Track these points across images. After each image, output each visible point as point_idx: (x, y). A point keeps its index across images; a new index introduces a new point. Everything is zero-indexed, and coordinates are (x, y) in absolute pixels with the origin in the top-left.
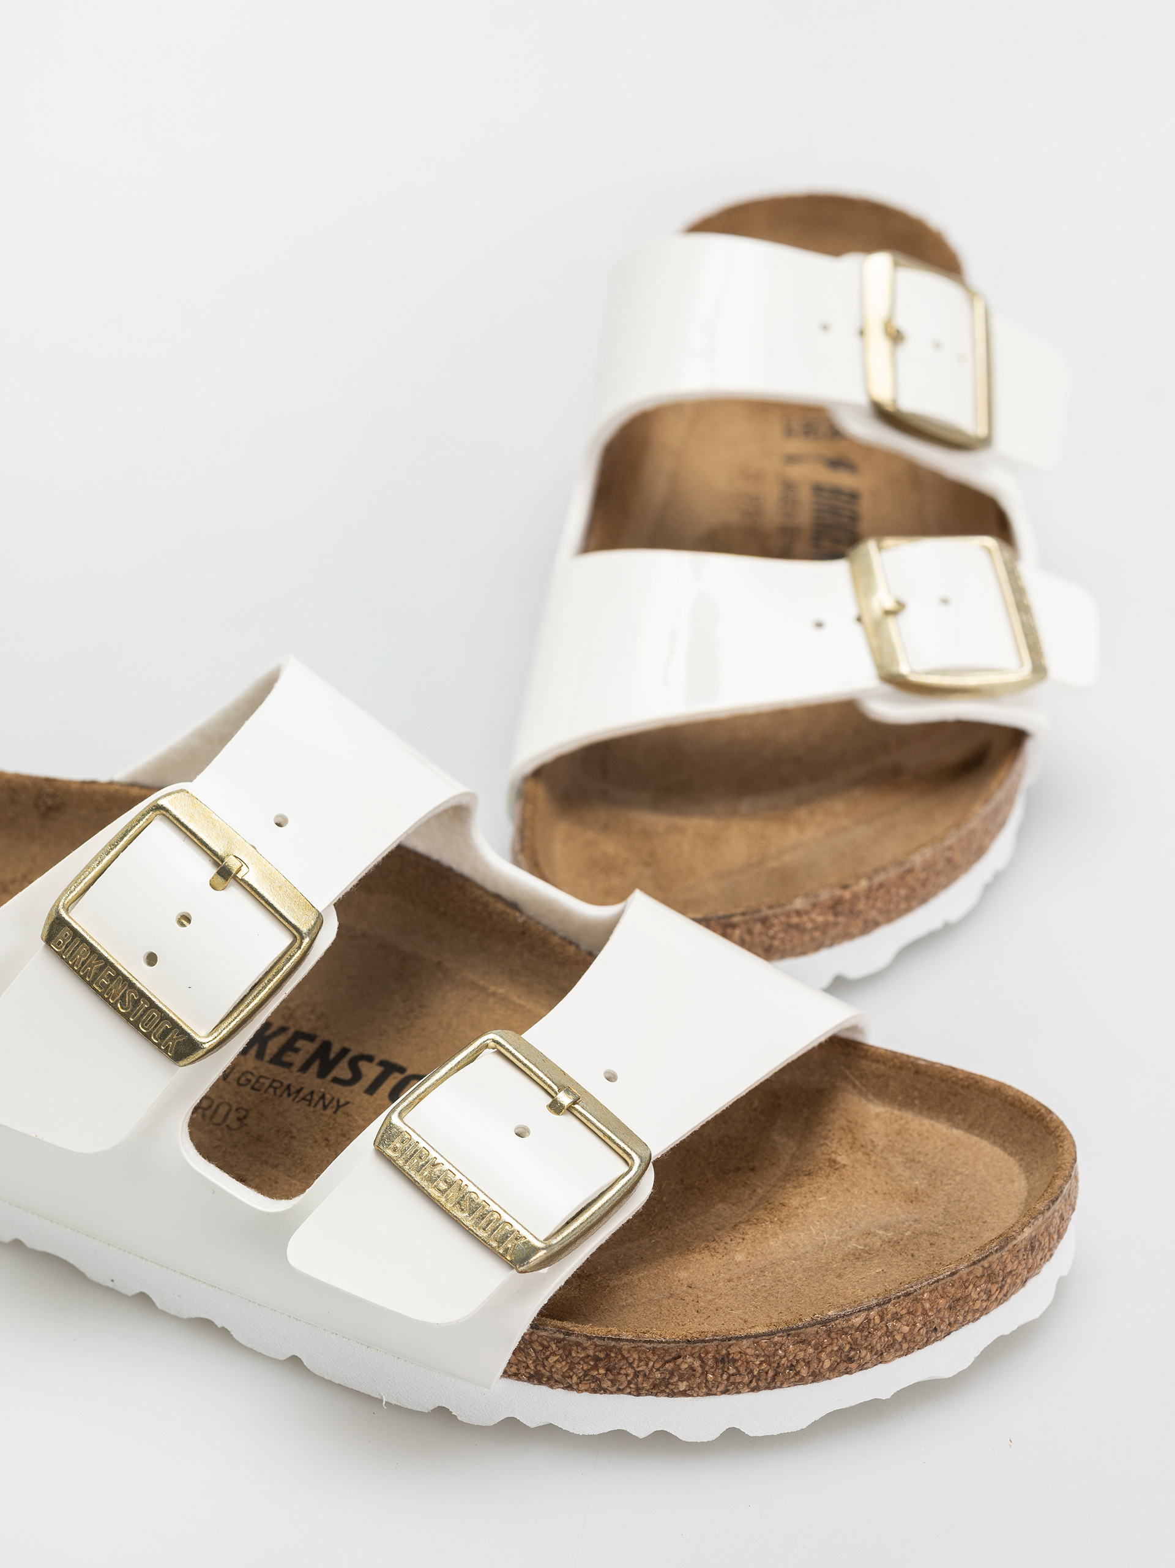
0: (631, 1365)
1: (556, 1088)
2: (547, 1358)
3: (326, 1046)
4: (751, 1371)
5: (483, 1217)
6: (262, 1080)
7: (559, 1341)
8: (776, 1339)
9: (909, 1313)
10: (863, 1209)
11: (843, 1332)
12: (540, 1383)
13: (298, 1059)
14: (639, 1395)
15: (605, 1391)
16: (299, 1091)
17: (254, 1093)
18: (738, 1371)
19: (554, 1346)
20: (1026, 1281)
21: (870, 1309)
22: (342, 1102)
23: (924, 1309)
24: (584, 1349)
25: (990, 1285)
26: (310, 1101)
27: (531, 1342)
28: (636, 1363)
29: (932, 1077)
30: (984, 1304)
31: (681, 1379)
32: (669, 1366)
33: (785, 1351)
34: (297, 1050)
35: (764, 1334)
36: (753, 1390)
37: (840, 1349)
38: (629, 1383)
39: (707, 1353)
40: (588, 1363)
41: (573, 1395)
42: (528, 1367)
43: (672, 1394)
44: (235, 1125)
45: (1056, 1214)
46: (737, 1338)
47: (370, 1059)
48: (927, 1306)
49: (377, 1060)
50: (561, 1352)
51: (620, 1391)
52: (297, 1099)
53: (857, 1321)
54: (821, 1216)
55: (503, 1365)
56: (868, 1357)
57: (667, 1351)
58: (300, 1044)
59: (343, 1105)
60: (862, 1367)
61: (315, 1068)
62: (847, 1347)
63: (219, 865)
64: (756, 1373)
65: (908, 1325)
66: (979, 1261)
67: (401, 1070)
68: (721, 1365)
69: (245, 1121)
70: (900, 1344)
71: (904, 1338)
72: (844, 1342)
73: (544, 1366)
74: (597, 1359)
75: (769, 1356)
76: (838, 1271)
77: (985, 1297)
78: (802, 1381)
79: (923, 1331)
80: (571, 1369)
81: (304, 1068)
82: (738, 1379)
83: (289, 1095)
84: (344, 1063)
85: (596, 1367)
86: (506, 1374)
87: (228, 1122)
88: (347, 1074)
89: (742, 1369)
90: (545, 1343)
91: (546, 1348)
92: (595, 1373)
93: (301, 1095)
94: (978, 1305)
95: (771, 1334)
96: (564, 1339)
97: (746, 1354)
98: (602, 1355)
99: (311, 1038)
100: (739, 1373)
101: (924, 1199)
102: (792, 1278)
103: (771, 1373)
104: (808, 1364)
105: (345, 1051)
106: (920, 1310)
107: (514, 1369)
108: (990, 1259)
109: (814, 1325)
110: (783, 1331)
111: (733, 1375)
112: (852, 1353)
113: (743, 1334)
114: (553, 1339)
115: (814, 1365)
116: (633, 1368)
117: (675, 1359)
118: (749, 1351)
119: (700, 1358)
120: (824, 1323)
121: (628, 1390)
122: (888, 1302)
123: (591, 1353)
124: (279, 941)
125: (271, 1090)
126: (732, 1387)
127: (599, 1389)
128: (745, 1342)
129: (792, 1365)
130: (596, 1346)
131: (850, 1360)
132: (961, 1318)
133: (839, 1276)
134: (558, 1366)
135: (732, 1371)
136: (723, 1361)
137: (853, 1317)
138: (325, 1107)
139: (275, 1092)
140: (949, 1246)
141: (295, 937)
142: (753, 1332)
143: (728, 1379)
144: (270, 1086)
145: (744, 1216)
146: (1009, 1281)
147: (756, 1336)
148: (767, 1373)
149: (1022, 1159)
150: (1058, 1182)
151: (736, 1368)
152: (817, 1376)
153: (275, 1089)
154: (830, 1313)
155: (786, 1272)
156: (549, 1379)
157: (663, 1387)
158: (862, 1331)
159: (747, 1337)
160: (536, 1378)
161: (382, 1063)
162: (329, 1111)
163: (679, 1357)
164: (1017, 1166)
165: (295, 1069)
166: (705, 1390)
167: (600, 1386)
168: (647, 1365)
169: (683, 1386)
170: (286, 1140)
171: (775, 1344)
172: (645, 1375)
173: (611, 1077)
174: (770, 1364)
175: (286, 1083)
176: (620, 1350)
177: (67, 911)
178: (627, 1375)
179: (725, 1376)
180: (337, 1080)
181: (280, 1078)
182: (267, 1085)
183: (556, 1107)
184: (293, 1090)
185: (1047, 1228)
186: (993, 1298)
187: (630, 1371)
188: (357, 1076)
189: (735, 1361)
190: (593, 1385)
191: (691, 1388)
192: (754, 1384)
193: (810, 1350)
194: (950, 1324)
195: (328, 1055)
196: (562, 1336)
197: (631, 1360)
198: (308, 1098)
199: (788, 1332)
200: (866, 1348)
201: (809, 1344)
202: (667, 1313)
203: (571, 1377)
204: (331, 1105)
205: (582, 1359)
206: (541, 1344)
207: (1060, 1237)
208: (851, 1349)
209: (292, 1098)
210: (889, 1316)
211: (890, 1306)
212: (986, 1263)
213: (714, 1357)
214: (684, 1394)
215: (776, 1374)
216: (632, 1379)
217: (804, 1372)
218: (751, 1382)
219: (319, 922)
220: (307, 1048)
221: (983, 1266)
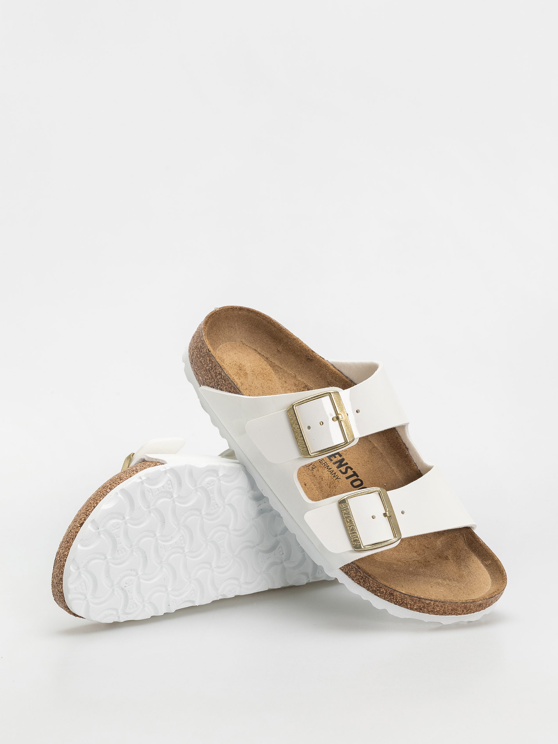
0: (369, 583)
1: (388, 511)
2: (351, 571)
3: (343, 460)
4: (397, 600)
5: (353, 533)
6: (323, 461)
7: (356, 569)
8: (406, 596)
9: (441, 606)
10: (447, 573)
11: (423, 603)
12: (347, 575)
13: (335, 460)
14: (368, 590)
15: (361, 585)
16: (330, 469)
17: (319, 463)
18: (393, 598)
19: (354, 569)
20: (474, 612)
21: (432, 601)
22: (339, 477)
23: (445, 607)
24: (361, 574)
25: (464, 609)
26: (331, 473)
27: (350, 565)
28: (371, 583)
29: (484, 548)
30: (461, 613)
31: (379, 593)
32: (378, 588)
33: (407, 600)
34: (335, 457)
35: (404, 594)
36: (395, 604)
37: (420, 606)
38: (367, 587)
39: (388, 590)
40: (360, 577)
41: (352, 581)
42: (346, 570)
43: (376, 595)
44: (311, 469)
45: (491, 601)
46: (397, 591)
47: (352, 469)
48: (446, 607)
49: (353, 470)
50: (355, 571)
51: (364, 587)
52: (328, 471)
53: (428, 602)
54: (436, 569)
55: (341, 567)
56: (426, 611)
57: (379, 585)
58: (337, 456)
59: (339, 478)
60: (423, 612)
61: (337, 464)
62: (422, 606)
63: (337, 415)
64: (397, 601)
65: (439, 609)
66: (464, 603)
67: (358, 476)
68: (390, 595)
69: (314, 469)
70: (435, 612)
71: (437, 611)
72: (422, 605)
73: (350, 572)
74: (362, 577)
75: (402, 599)
76: (432, 585)
77: (462, 611)
78: (407, 608)
79: (442, 612)
80: (355, 576)
81: (334, 463)
82: (393, 600)
83: (327, 469)
84: (345, 467)
85: (361, 579)
86: (340, 568)
87: (309, 467)
88: (344, 471)
89: (395, 598)
90: (353, 567)
91: (352, 568)
92: (360, 580)
93: (330, 470)
94: (459, 612)
95: (406, 594)
96: (357, 569)
97: (397, 595)
98: (364, 577)
99: (340, 456)
100: (393, 599)
101: (463, 578)
102: (420, 581)
103: (401, 603)
104: (411, 605)
105: (347, 464)
106: (444, 607)
107: (342, 569)
108: (467, 604)
109: (417, 597)
110: (409, 595)
111: (392, 598)
112: (422, 608)
113: (399, 591)
114: (355, 568)
115: (412, 606)
116: (370, 584)
117: (380, 588)
118: (398, 595)
119: (386, 591)
120: (419, 598)
121: (366, 588)
122: (437, 602)
123: (362, 575)
124: (341, 441)
125: (324, 465)
126: (390, 601)
127: (359, 584)
128: (398, 593)
129: (407, 604)
130: (364, 575)
131: (421, 609)
132: (453, 613)
133: (432, 587)
134: (353, 574)
135: (392, 597)
136: (392, 594)
137: (427, 601)
138: (334, 477)
139: (324, 466)
140: (462, 593)
141: (345, 441)
142: (401, 591)
143: (390, 599)
144: (324, 463)
145: (418, 559)
146: (470, 610)
147: (401, 593)
148: (400, 602)
149: (493, 581)
150: (496, 593)
151: (393, 597)
152: (411, 609)
153: (325, 465)
154: (422, 597)
155: (420, 579)
156: (349, 575)
157: (374, 592)
158: (427, 605)
159: (399, 592)
160: (347, 573)
161: (354, 472)
162: (335, 478)
163: (382, 588)
164: (491, 582)
165: (332, 462)
166: (383, 598)
167: (360, 583)
168: (373, 585)
169: (379, 594)
170: (321, 480)
171: (405, 597)
172: (371, 587)
173: (403, 513)
174: (401, 600)
175: (328, 465)
176: (369, 579)
177: (295, 406)
178: (367, 585)
179: (390, 598)
180: (340, 471)
181: (327, 463)
182: (323, 463)
183: (385, 515)
184: (329, 468)
185: (486, 603)
186: (464, 613)
187: (369, 584)
188: (346, 472)
189: (394, 595)
190: (358, 582)
191: (381, 596)
192: (396, 603)
193: (413, 603)
194: (450, 613)
195: (342, 463)
196: (357, 568)
197: (370, 582)
198: (331, 472)
199: (410, 596)
200: (426, 609)
201: (413, 601)
202: (386, 574)
203: (354, 578)
204: (336, 477)
205: (359, 576)
206: (352, 567)
207: (489, 606)
208: (423, 607)
209: (328, 469)
210: (436, 605)
211: (437, 603)
212: (466, 604)
213: (389, 592)
214: (378, 596)
215: (402, 603)
216: (368, 586)
217: (409, 606)
218: (395, 602)
219: (353, 440)
220: (338, 458)
221: (465, 604)
